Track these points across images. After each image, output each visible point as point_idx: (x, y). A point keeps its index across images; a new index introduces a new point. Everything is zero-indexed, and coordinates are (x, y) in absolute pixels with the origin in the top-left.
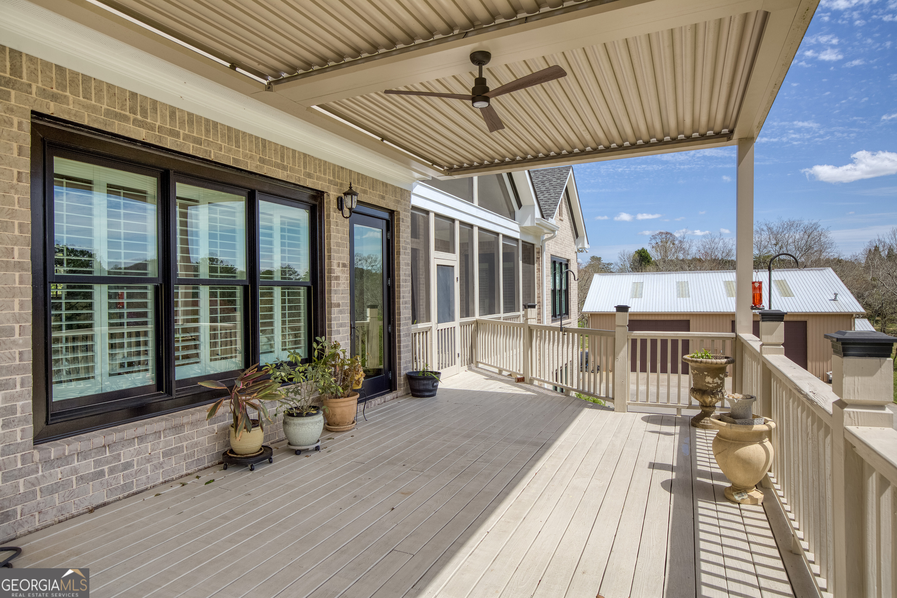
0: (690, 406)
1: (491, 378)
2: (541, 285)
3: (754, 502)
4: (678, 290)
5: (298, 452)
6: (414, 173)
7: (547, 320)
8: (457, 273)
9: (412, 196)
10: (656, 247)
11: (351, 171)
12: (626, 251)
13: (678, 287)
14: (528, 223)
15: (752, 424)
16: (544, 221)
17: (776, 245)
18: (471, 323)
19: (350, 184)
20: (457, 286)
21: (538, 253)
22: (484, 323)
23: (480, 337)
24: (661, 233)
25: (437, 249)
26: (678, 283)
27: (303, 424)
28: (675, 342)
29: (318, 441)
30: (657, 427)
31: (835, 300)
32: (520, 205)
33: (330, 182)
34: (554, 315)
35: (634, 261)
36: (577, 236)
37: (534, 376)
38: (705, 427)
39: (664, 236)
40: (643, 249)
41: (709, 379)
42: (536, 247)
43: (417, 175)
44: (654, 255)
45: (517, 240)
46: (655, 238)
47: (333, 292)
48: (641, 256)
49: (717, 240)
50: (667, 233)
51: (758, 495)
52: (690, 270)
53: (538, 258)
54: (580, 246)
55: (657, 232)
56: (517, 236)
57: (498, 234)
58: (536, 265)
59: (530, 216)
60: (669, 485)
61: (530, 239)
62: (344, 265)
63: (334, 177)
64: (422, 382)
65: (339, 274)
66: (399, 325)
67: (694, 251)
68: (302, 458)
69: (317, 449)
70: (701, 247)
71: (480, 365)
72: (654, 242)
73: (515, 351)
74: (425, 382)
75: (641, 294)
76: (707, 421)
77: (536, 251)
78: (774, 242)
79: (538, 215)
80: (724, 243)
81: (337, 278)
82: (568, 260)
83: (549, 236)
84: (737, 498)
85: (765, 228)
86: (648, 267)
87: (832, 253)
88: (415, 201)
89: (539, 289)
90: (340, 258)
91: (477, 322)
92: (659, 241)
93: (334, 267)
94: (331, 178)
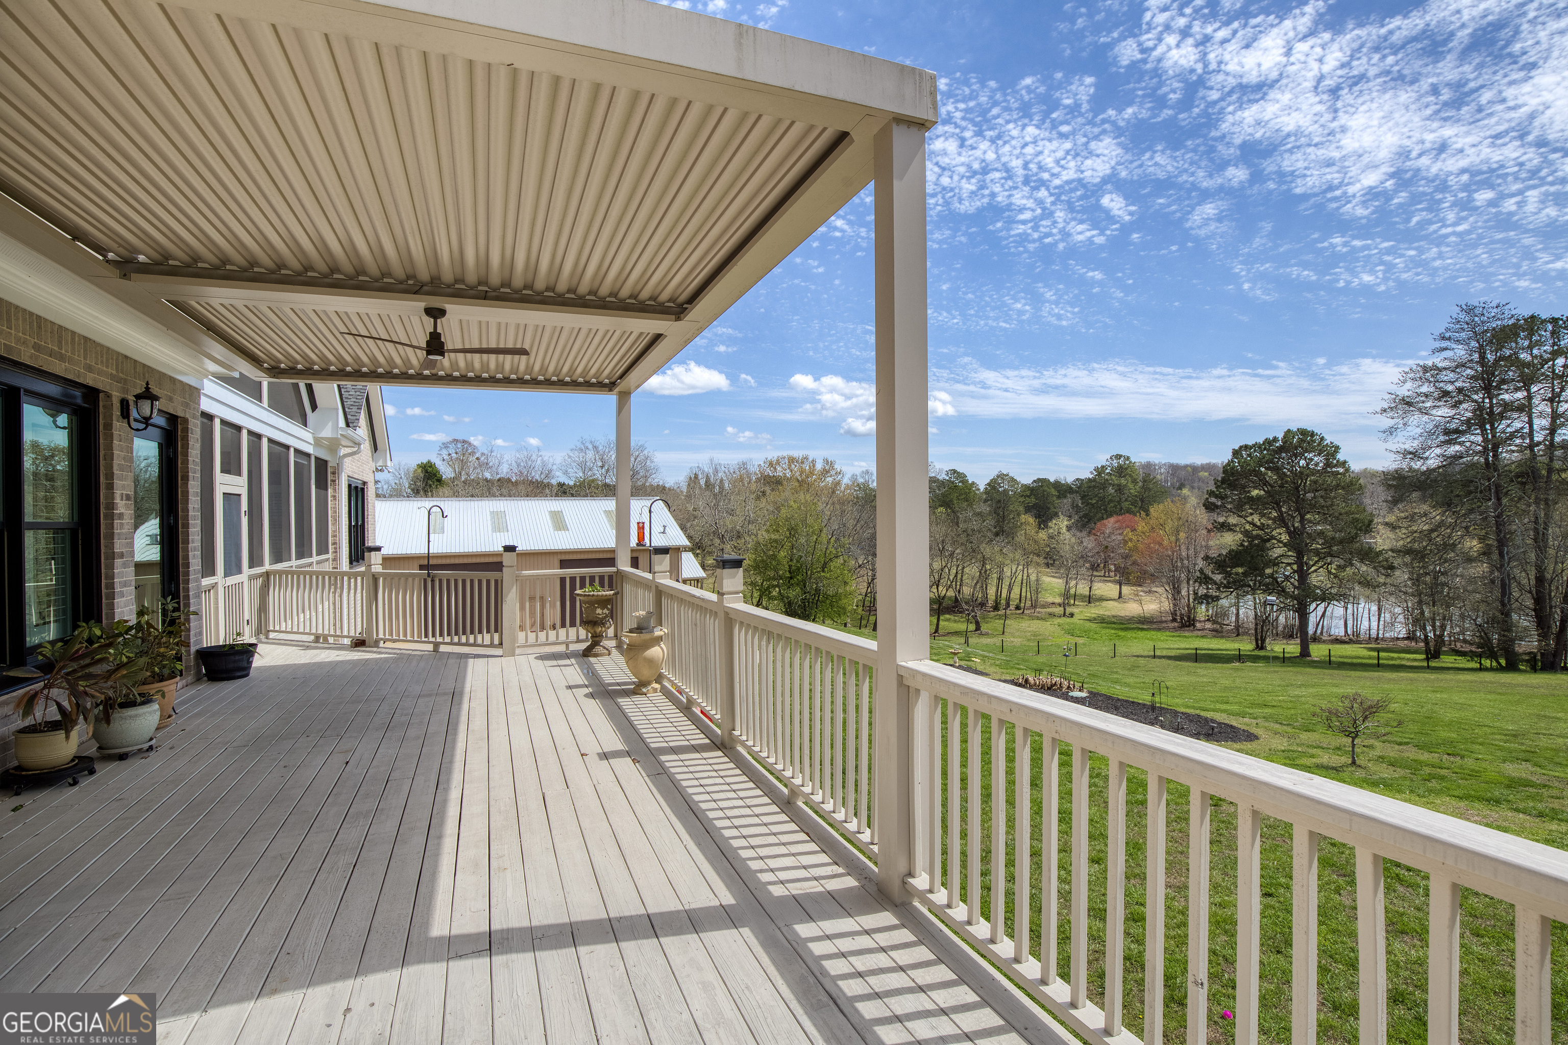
0: (578, 641)
1: (308, 648)
2: (336, 520)
3: (655, 690)
4: (493, 523)
5: (122, 757)
6: (207, 361)
7: (345, 565)
8: (244, 506)
9: (202, 397)
10: (450, 462)
11: (135, 361)
12: (403, 463)
13: (493, 518)
14: (327, 433)
15: (653, 632)
16: (350, 431)
17: (602, 467)
18: (261, 575)
19: (147, 384)
20: (245, 521)
21: (334, 473)
22: (275, 572)
23: (274, 595)
24: (456, 441)
25: (223, 471)
26: (492, 513)
27: (136, 716)
28: (573, 579)
29: (151, 739)
30: (555, 663)
31: (664, 532)
32: (314, 407)
33: (112, 377)
34: (351, 563)
35: (415, 479)
36: (376, 449)
37: (381, 636)
38: (596, 655)
39: (459, 445)
40: (429, 462)
41: (599, 611)
42: (330, 464)
43: (212, 367)
44: (446, 472)
45: (308, 455)
46: (446, 447)
47: (116, 537)
48: (427, 472)
49: (534, 457)
50: (464, 441)
51: (657, 686)
52: (501, 495)
53: (334, 481)
54: (380, 463)
55: (451, 439)
56: (309, 449)
57: (287, 447)
58: (330, 491)
59: (330, 424)
60: (591, 696)
61: (323, 455)
62: (128, 498)
63: (117, 371)
64: (232, 658)
65: (123, 510)
66: (187, 582)
67: (505, 471)
68: (135, 764)
69: (151, 748)
70: (514, 464)
71: (272, 635)
72: (445, 453)
73: (308, 613)
74: (237, 658)
75: (443, 528)
76: (598, 649)
77: (329, 470)
78: (600, 464)
79: (342, 423)
80: (543, 462)
81: (121, 516)
82: (364, 483)
83: (348, 450)
84: (644, 690)
85: (590, 447)
86: (441, 490)
87: (656, 480)
88: (206, 405)
89: (334, 524)
90: (124, 487)
91: (268, 574)
92: (452, 451)
93: (117, 500)
94: (114, 372)
